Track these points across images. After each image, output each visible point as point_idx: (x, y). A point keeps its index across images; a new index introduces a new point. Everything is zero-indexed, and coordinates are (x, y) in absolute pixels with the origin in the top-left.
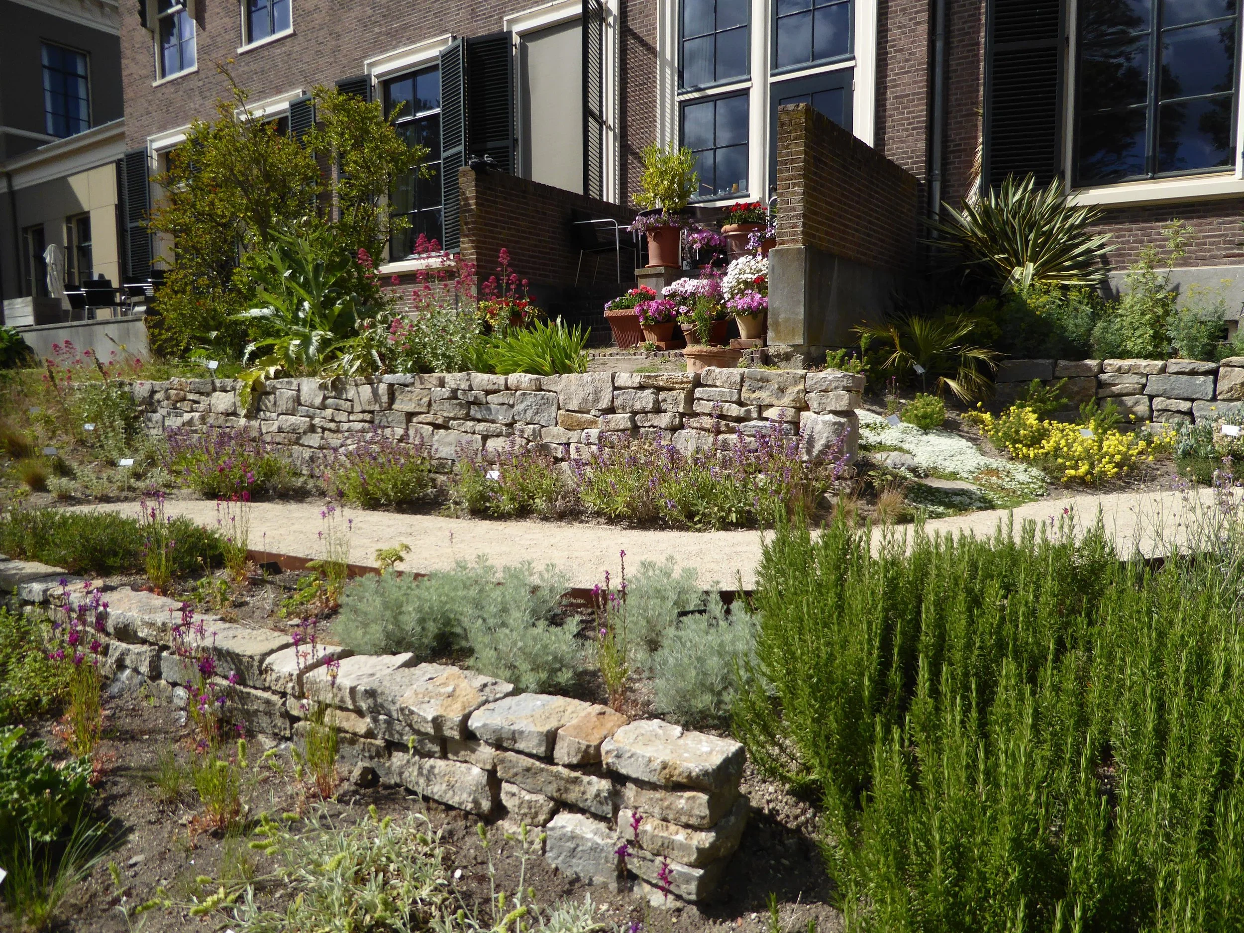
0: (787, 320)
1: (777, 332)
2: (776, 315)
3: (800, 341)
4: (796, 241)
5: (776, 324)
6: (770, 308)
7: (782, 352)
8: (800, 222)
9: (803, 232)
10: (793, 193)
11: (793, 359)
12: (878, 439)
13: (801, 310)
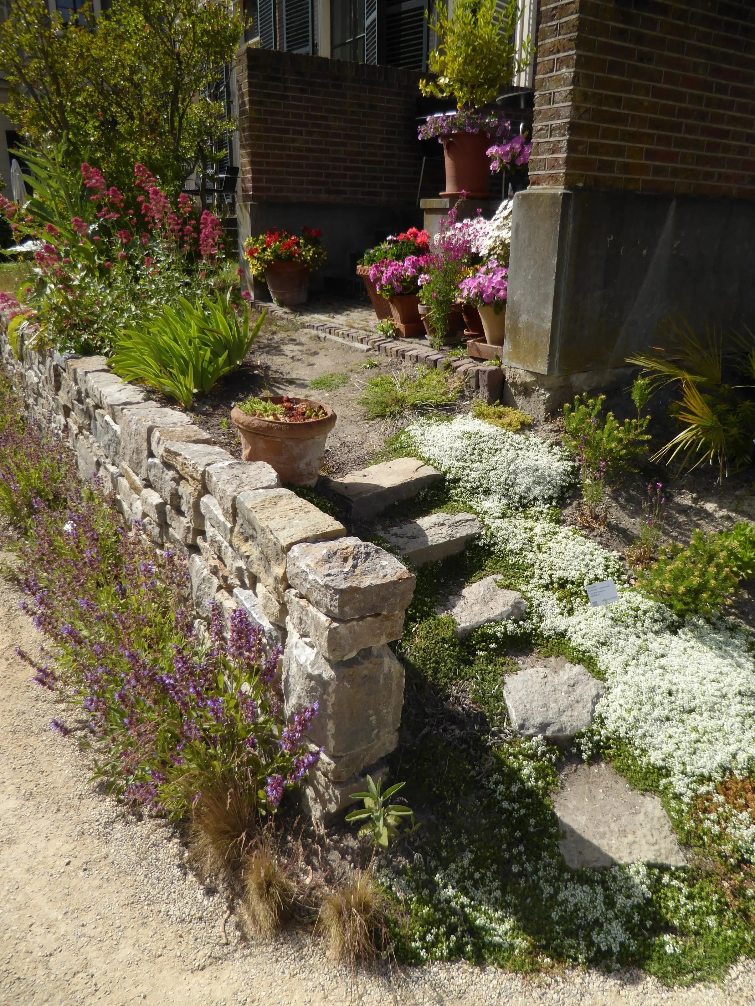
0: (529, 327)
1: (516, 345)
2: (516, 315)
3: (543, 369)
4: (554, 178)
5: (515, 329)
6: (509, 300)
7: (519, 382)
8: (563, 140)
9: (568, 161)
10: (559, 80)
11: (535, 395)
12: (562, 623)
13: (549, 312)
